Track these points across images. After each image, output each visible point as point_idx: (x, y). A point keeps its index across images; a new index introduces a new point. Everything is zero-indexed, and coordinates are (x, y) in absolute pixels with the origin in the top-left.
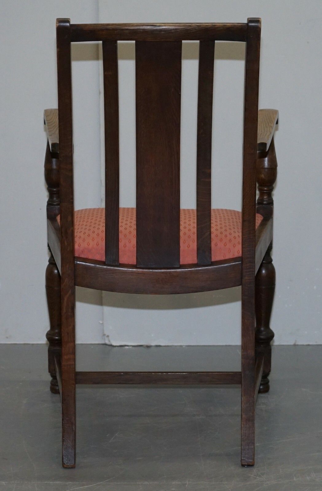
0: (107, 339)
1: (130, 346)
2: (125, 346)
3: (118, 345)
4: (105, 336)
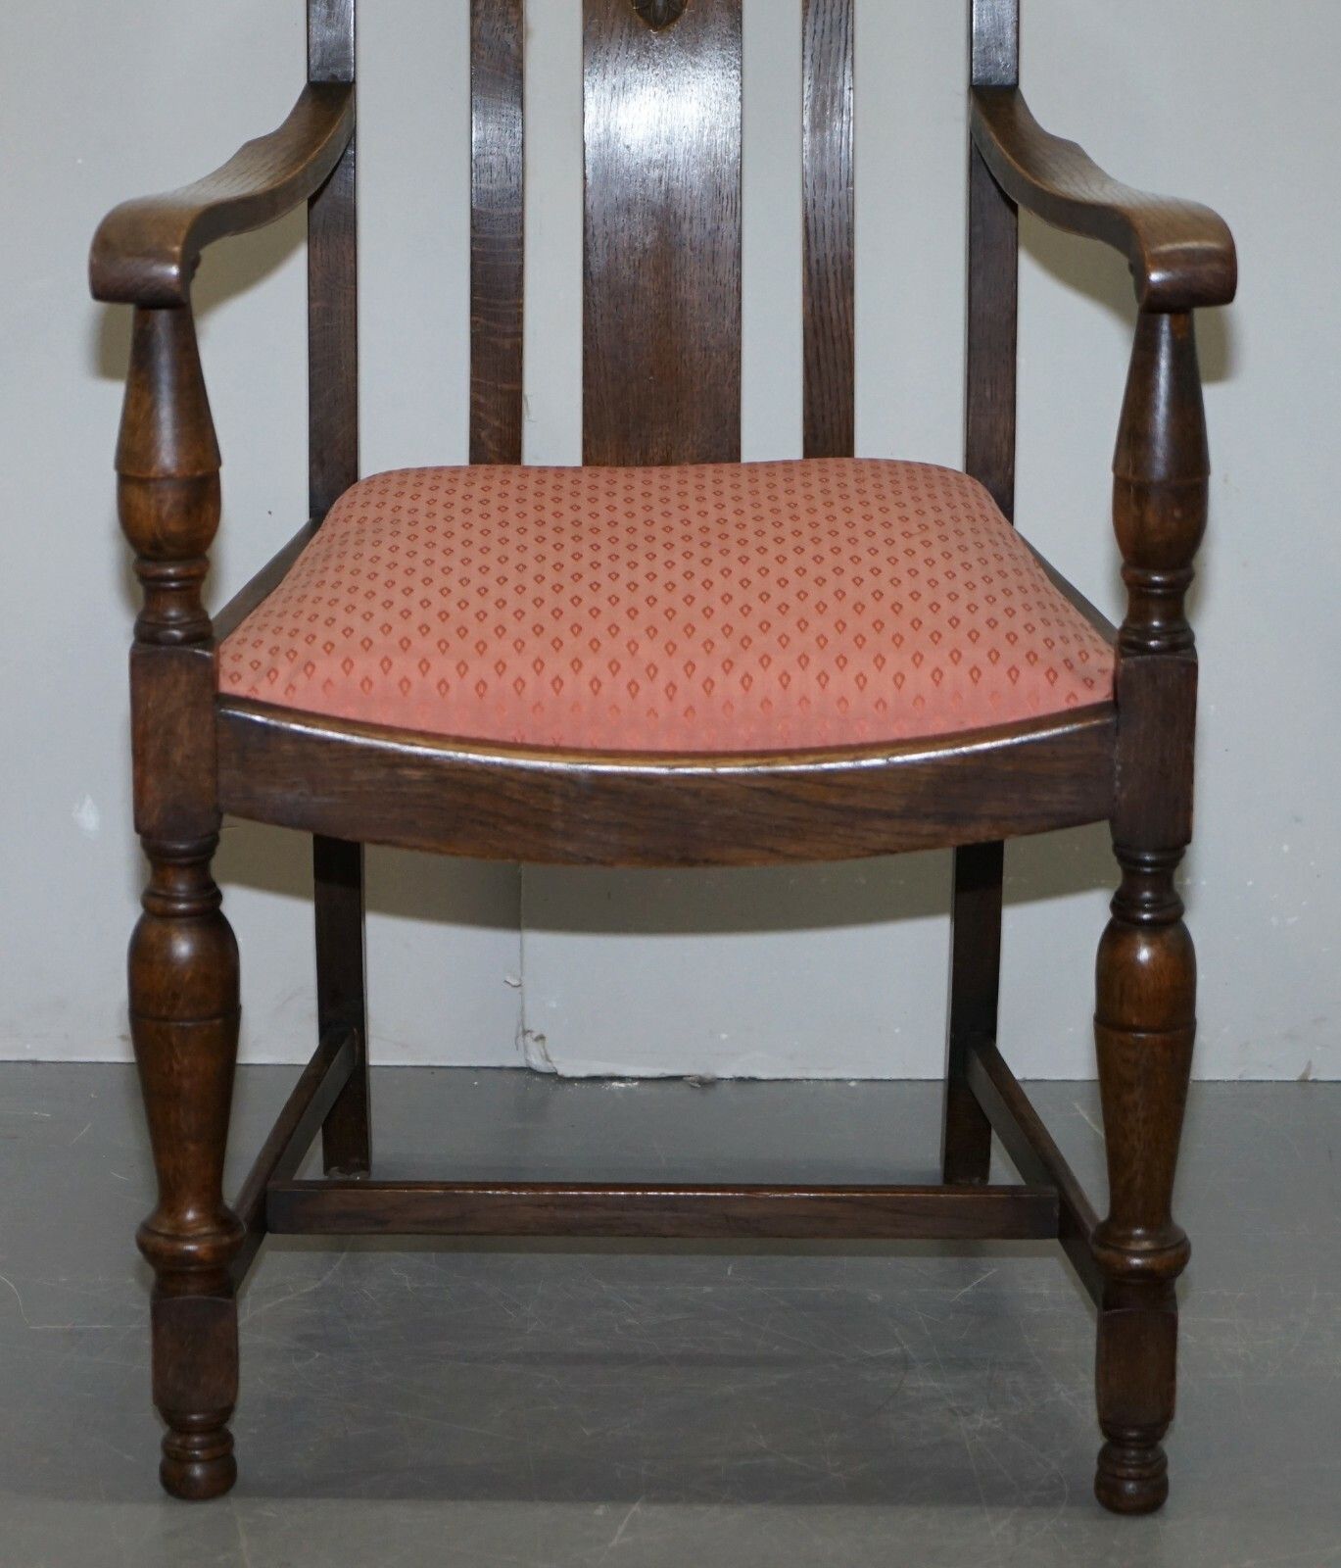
0: (534, 1048)
1: (634, 1079)
2: (613, 1078)
3: (583, 1074)
4: (529, 1039)
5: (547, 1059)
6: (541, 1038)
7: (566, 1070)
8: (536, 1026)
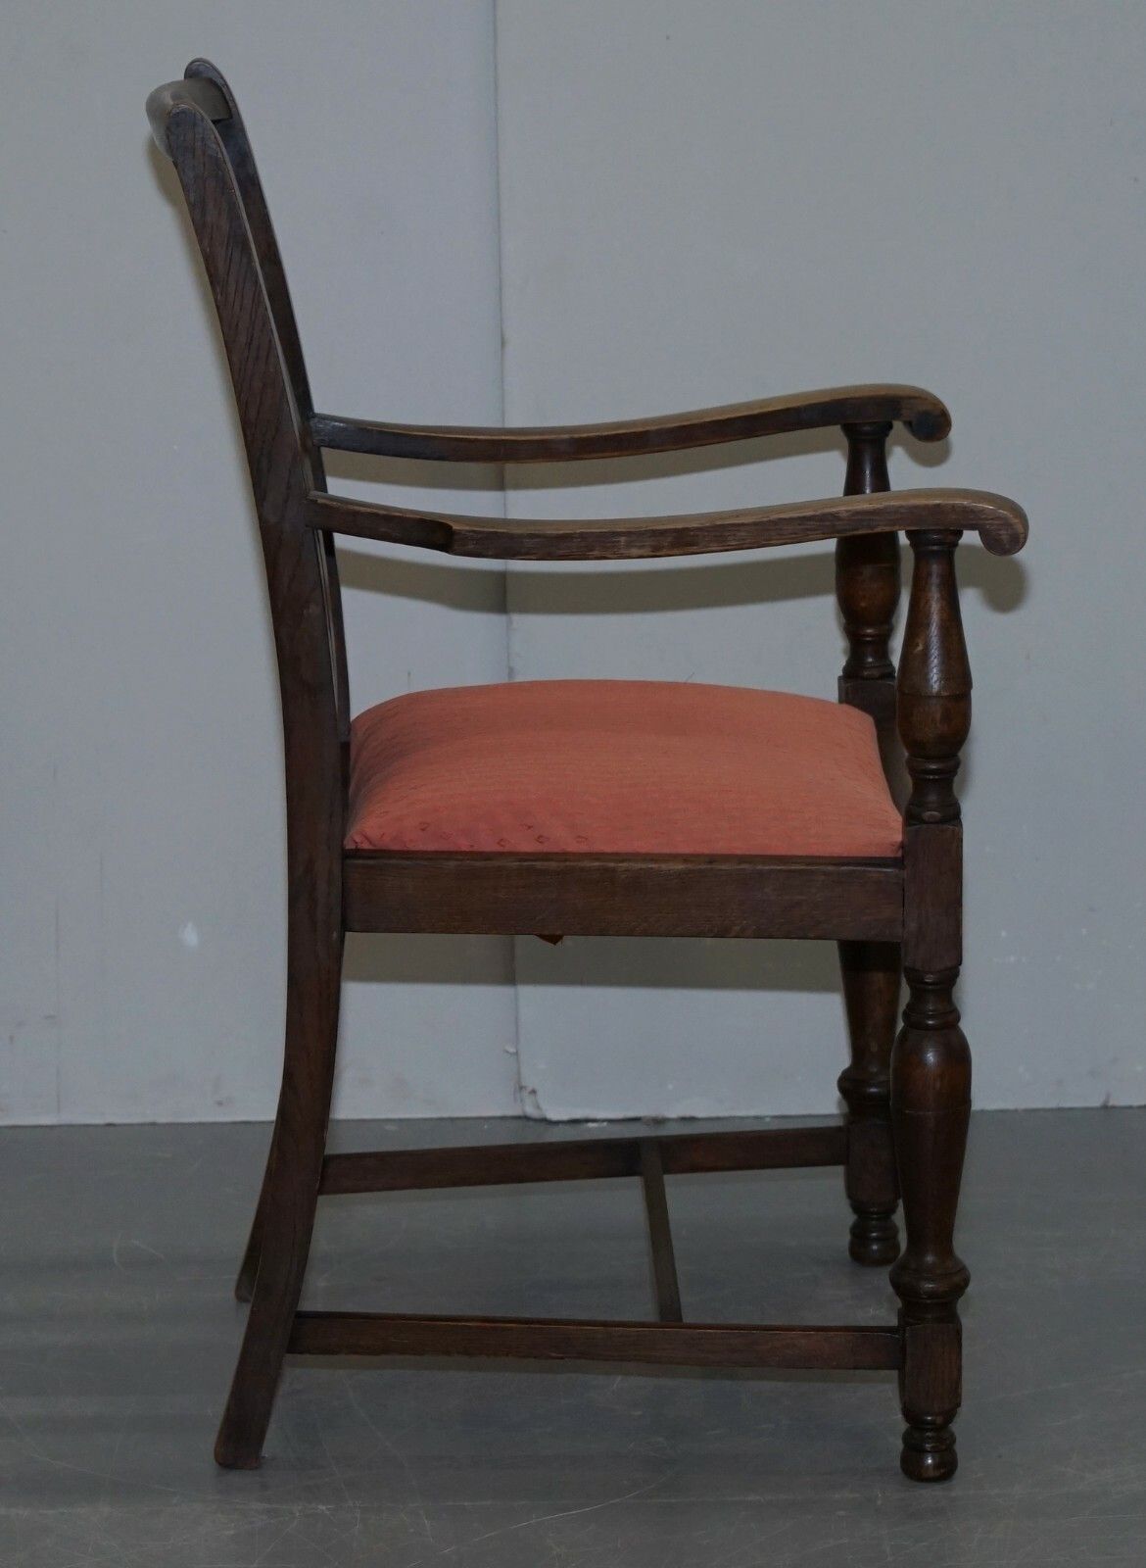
0: (529, 1100)
1: (604, 1121)
2: (587, 1121)
3: (565, 1117)
4: (525, 1094)
5: (538, 1107)
6: (534, 1092)
7: (553, 1115)
8: (530, 1082)
